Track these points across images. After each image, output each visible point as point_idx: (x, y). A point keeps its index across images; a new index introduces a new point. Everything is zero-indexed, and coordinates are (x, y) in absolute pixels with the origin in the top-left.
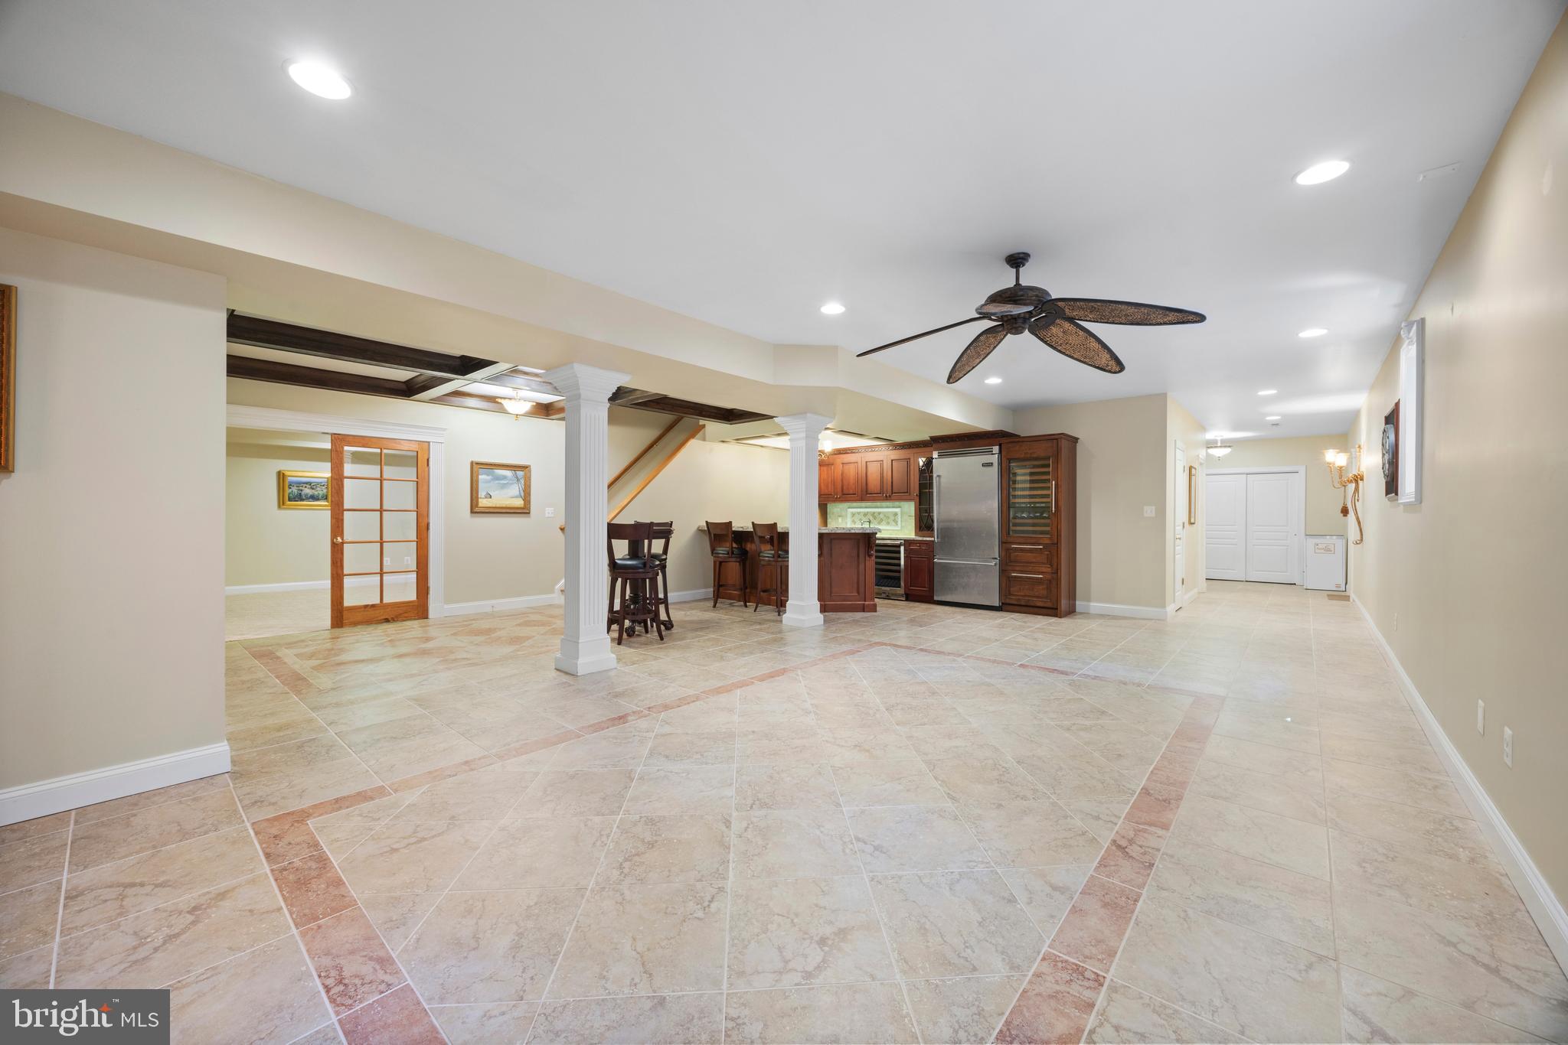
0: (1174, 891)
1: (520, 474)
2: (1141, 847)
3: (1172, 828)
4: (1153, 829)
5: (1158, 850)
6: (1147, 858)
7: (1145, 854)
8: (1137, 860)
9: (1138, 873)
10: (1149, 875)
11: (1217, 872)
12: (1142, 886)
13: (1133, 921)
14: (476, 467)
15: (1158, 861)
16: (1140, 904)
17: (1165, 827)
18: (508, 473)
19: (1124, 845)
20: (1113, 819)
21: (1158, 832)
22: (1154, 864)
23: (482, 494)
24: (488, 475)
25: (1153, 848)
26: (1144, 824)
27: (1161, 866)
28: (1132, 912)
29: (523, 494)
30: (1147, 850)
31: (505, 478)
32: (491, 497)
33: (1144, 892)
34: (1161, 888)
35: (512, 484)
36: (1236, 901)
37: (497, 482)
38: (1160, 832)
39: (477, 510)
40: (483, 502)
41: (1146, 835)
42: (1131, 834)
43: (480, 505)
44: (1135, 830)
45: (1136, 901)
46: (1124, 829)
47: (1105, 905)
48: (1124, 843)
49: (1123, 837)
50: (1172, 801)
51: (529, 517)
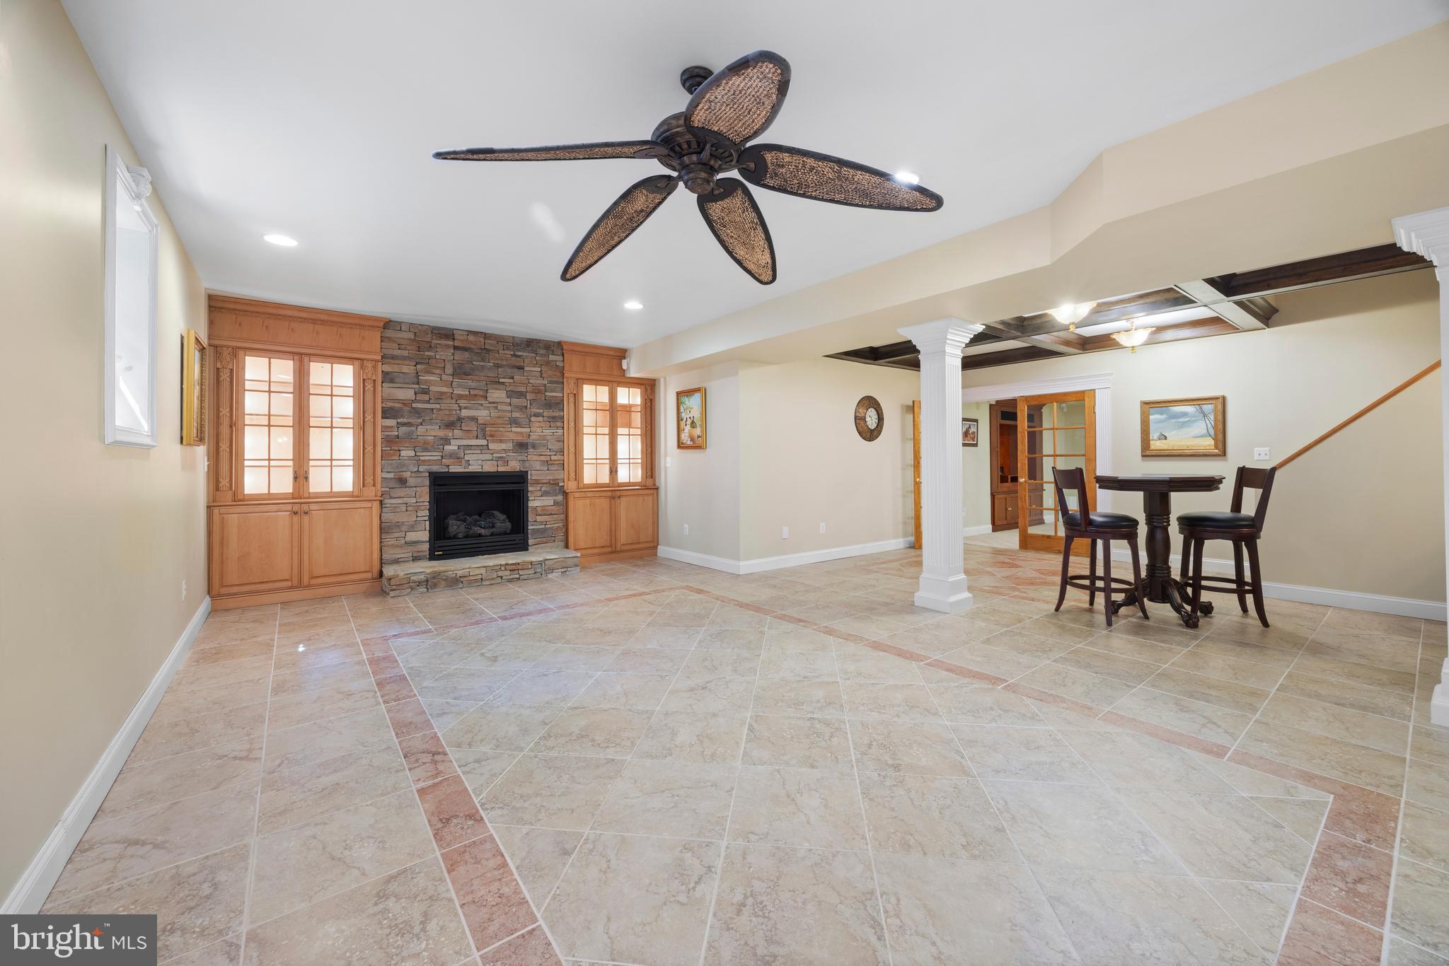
0: (379, 752)
1: (1208, 408)
2: (424, 763)
3: (416, 794)
4: (430, 783)
5: (410, 769)
6: (413, 759)
7: (417, 760)
8: (418, 753)
9: (410, 747)
10: (402, 750)
11: (357, 782)
12: (400, 743)
13: (391, 726)
14: (1148, 406)
15: (405, 763)
16: (394, 734)
17: (422, 792)
18: (1189, 409)
19: (435, 756)
20: (466, 769)
21: (423, 784)
22: (405, 758)
23: (1154, 435)
24: (1161, 414)
25: (415, 768)
26: (440, 782)
27: (399, 760)
28: (394, 729)
29: (1212, 432)
30: (418, 764)
31: (1185, 414)
32: (1166, 438)
33: (396, 741)
34: (388, 748)
35: (1195, 421)
36: (335, 771)
37: (1174, 420)
38: (421, 785)
39: (1148, 453)
40: (1156, 445)
41: (430, 774)
42: (441, 767)
43: (1152, 447)
44: (441, 772)
45: (397, 734)
46: (449, 768)
47: (411, 723)
48: (438, 758)
49: (443, 761)
50: (440, 825)
51: (1226, 460)
